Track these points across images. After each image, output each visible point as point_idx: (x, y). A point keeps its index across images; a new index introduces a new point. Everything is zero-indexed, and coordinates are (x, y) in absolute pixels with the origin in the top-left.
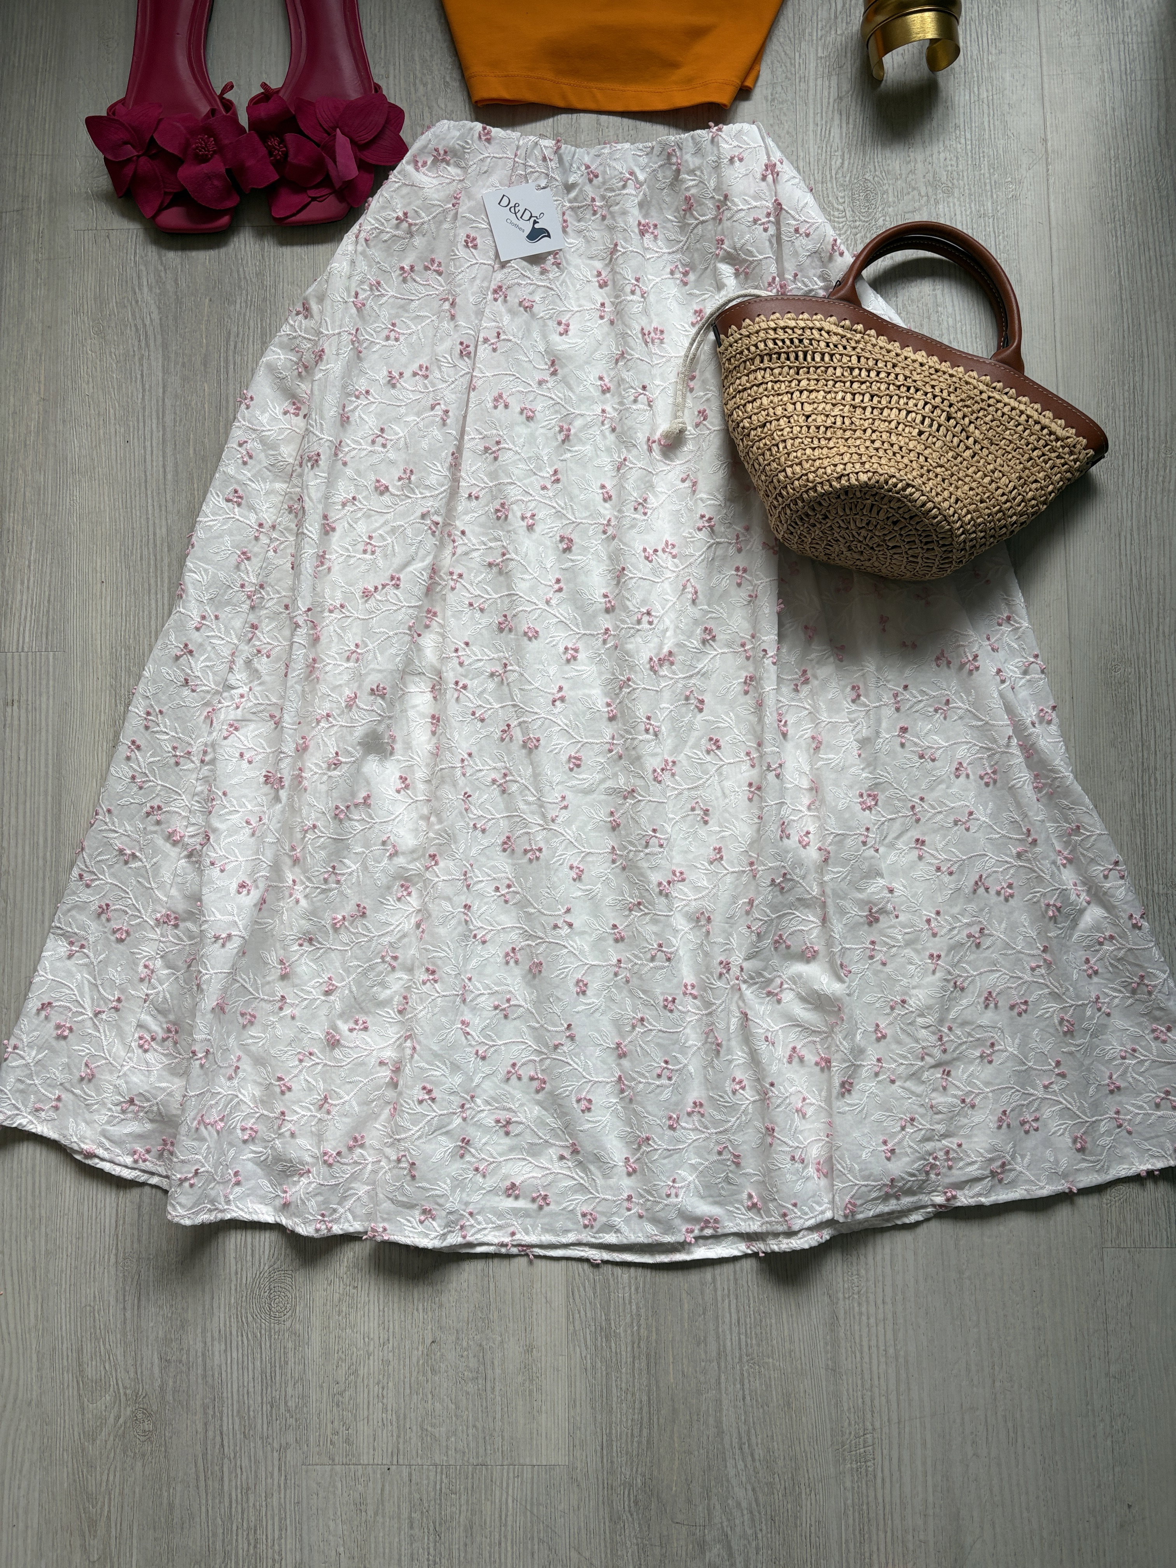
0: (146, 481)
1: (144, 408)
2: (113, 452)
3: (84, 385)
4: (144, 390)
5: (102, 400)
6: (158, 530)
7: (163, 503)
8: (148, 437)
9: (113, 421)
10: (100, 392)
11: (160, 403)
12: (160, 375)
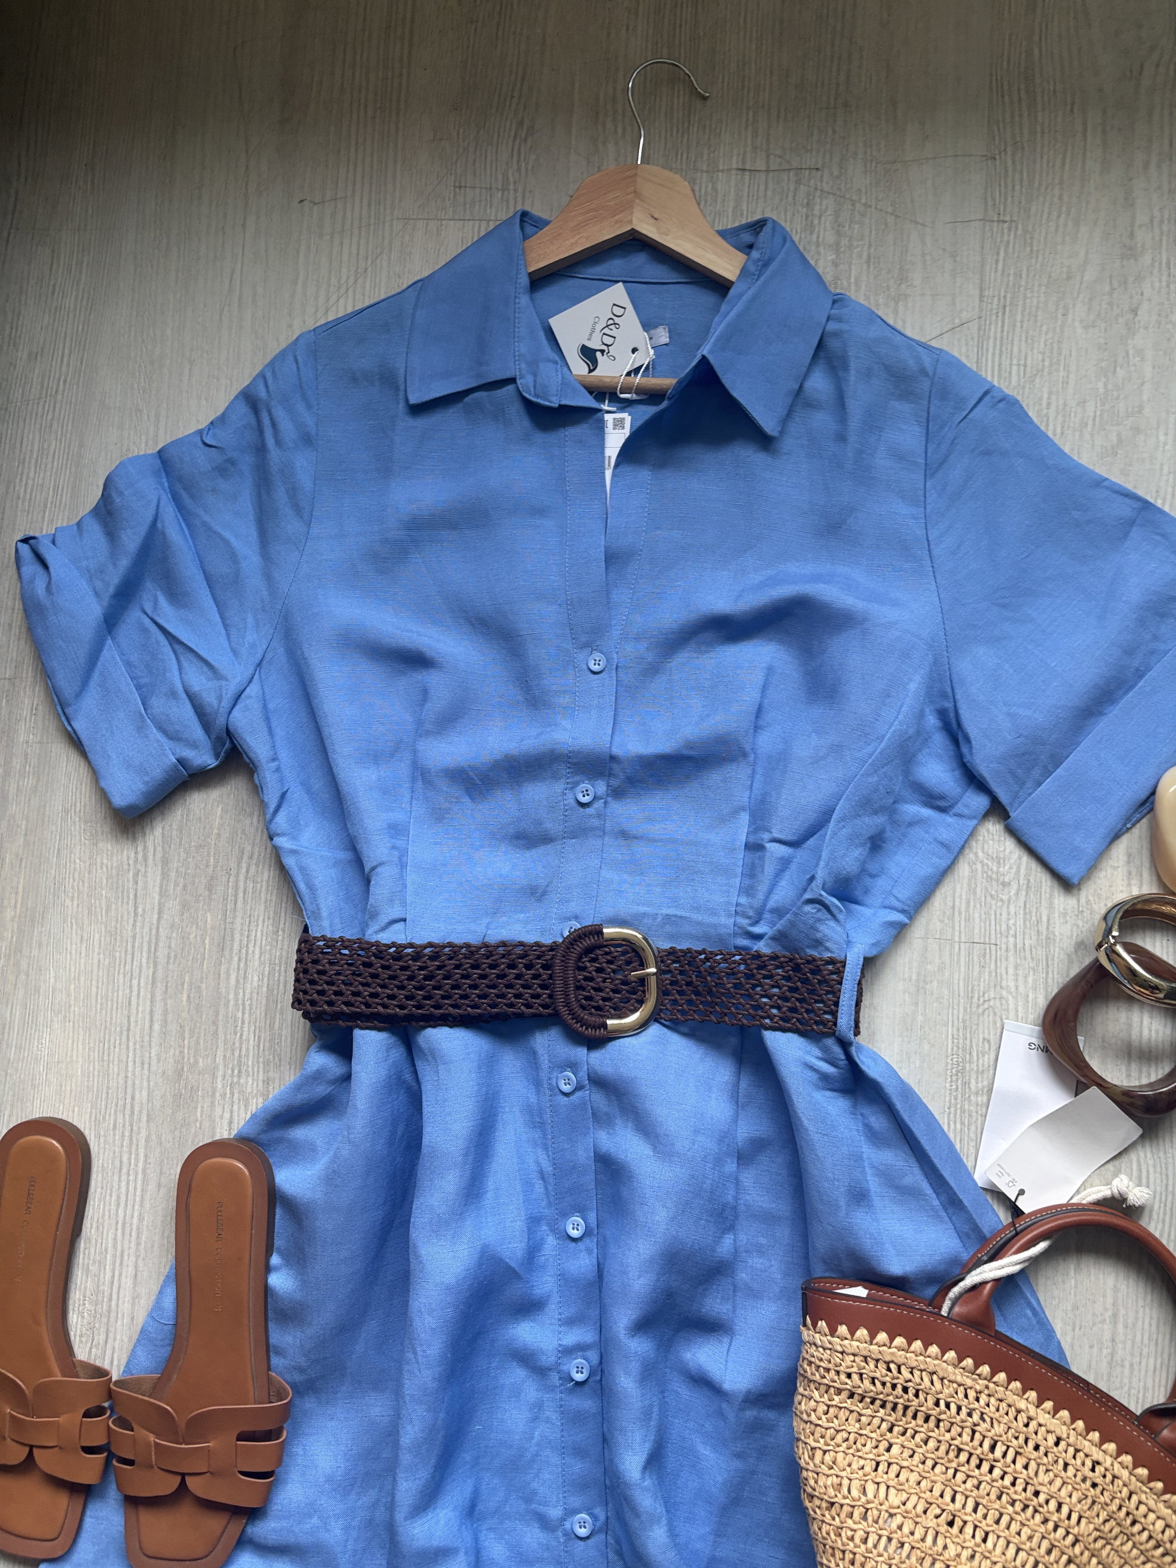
0: (128, 1030)
1: (134, 937)
2: (94, 989)
3: (68, 901)
4: (136, 914)
5: (86, 922)
6: (137, 1093)
7: (147, 1060)
8: (136, 974)
9: (96, 950)
10: (86, 912)
11: (154, 932)
12: (157, 897)
